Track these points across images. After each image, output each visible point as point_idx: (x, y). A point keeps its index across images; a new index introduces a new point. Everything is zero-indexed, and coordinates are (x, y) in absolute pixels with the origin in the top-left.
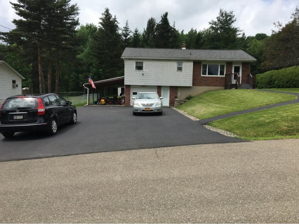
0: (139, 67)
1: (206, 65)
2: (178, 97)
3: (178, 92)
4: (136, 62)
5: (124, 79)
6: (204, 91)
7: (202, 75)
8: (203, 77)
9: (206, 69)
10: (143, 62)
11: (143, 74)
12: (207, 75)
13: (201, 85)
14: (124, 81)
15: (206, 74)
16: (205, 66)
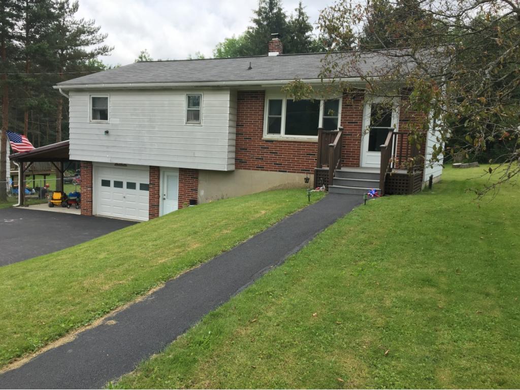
0: (101, 113)
1: (281, 101)
2: (200, 200)
3: (200, 186)
4: (94, 99)
5: (68, 145)
6: (270, 186)
7: (267, 136)
8: (267, 141)
9: (280, 114)
10: (107, 98)
11: (107, 132)
12: (282, 136)
13: (261, 168)
14: (68, 150)
15: (279, 132)
16: (275, 106)
